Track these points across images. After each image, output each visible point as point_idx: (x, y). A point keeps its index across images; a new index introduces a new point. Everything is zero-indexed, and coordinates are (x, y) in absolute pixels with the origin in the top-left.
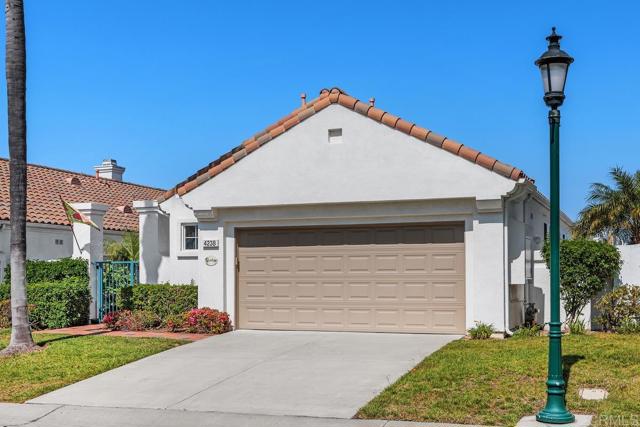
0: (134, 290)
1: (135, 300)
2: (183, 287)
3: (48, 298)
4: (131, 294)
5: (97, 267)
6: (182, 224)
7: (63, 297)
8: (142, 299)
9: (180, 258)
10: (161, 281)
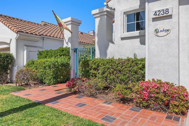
0: (90, 62)
1: (90, 69)
2: (128, 60)
3: (45, 67)
4: (88, 65)
5: (75, 51)
6: (124, 13)
7: (51, 67)
8: (95, 69)
9: (123, 39)
10: (109, 56)
